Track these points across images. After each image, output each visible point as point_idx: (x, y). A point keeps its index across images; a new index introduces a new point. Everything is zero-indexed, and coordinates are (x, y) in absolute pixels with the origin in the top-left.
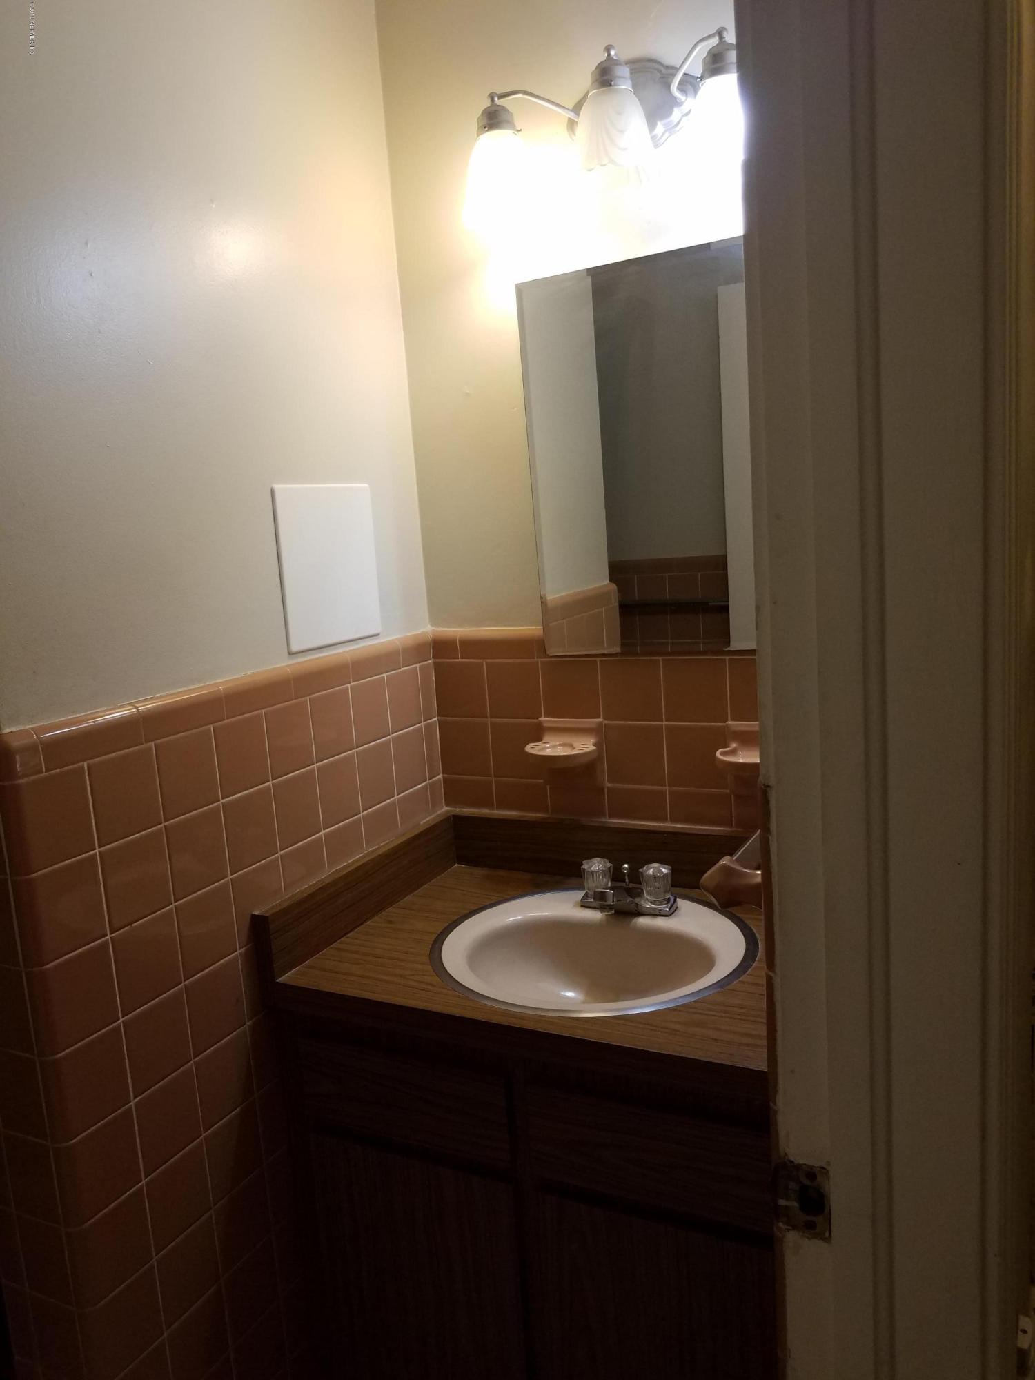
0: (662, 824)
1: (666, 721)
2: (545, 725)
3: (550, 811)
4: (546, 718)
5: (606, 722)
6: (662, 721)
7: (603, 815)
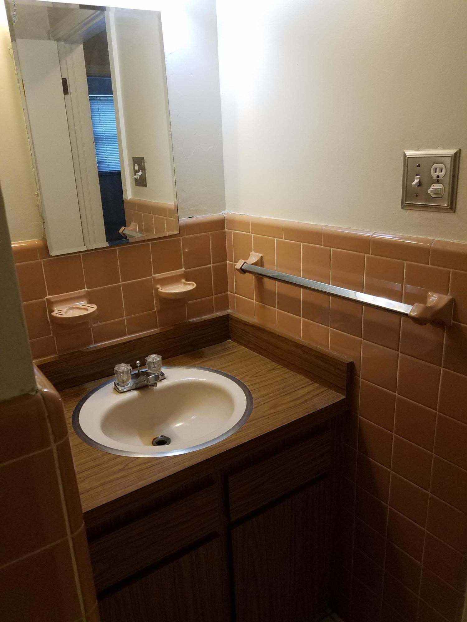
0: (125, 338)
1: (122, 282)
2: (52, 300)
3: (57, 353)
4: (50, 296)
5: (89, 290)
6: (120, 282)
7: (91, 343)
